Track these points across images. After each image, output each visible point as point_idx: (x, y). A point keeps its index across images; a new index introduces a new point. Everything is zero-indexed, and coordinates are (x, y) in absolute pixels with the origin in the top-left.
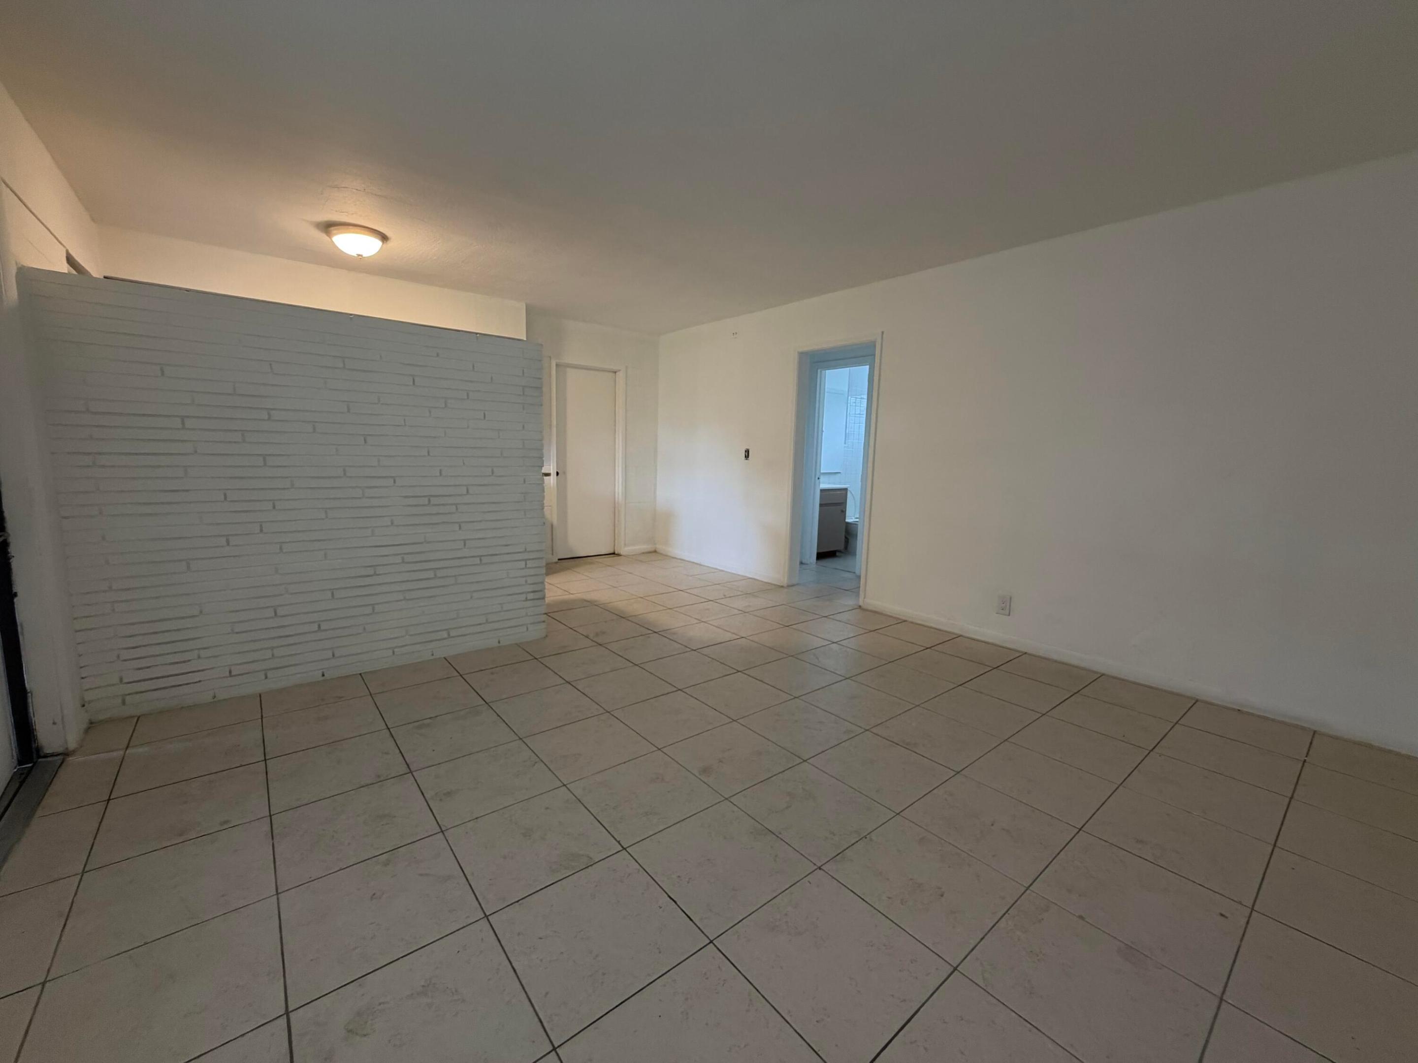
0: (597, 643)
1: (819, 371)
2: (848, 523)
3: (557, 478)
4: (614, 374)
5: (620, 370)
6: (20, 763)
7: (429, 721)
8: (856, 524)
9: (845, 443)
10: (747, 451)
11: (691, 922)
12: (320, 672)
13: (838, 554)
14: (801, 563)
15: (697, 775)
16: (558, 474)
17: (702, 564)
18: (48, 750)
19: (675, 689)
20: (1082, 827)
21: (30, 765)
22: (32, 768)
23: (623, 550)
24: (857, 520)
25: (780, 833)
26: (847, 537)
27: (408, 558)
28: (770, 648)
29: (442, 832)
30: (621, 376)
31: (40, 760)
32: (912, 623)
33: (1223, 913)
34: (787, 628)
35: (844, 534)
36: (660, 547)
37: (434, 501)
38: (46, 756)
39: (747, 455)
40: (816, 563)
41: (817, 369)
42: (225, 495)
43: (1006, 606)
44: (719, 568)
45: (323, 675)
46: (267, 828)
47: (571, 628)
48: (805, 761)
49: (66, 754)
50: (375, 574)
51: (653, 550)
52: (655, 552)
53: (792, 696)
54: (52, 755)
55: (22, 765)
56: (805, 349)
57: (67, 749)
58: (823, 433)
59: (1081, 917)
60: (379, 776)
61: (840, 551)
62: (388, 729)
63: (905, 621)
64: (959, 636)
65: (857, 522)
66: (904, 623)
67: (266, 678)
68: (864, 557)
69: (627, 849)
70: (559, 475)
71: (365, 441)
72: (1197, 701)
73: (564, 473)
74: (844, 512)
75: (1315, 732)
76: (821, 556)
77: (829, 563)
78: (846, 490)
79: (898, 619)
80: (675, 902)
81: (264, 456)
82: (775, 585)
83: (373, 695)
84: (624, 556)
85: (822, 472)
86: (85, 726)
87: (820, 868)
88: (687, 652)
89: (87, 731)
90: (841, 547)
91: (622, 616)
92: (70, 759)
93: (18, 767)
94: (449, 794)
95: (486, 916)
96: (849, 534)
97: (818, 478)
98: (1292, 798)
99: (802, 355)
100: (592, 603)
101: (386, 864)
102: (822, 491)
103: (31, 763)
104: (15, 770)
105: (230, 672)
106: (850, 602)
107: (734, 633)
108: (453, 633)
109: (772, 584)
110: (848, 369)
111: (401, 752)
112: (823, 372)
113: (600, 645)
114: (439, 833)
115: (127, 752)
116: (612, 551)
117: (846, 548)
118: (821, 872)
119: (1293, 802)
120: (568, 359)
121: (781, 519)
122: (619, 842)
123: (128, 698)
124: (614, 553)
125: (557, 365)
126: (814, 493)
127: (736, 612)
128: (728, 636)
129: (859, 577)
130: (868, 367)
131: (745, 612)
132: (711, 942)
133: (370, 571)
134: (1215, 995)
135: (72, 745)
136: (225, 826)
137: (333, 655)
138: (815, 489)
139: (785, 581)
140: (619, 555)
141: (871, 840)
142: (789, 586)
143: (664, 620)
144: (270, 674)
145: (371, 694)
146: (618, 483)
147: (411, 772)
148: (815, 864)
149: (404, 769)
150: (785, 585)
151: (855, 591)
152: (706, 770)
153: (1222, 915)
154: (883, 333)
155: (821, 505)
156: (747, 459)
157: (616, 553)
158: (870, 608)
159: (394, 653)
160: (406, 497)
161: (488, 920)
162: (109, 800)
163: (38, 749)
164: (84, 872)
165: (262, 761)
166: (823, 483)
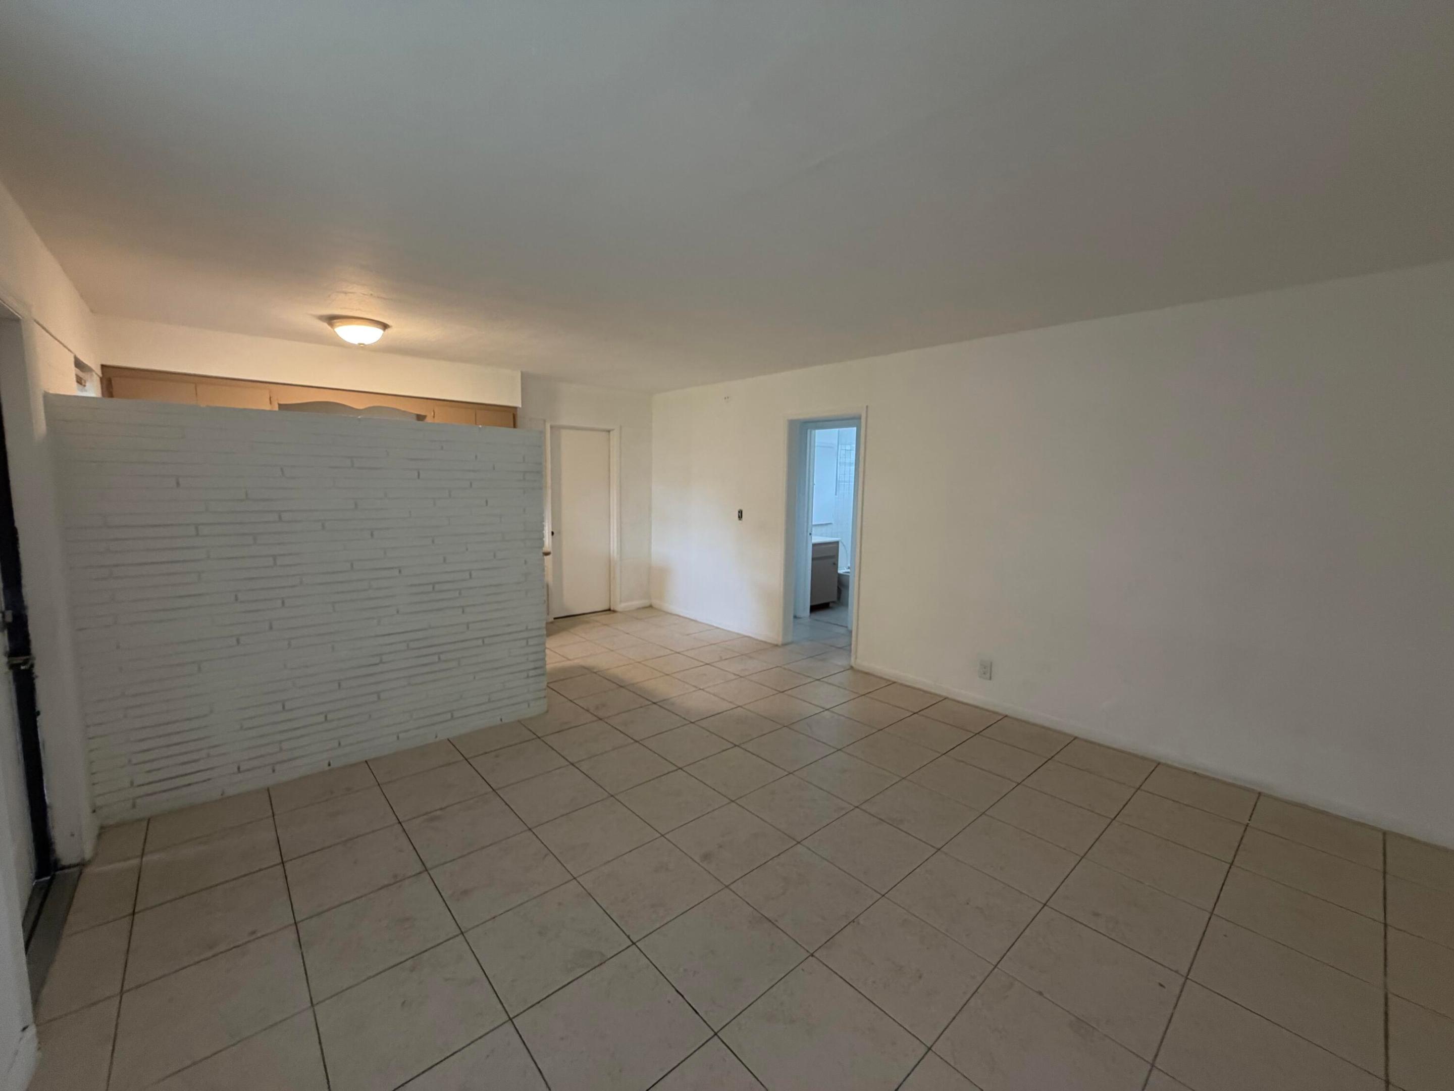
0: (598, 717)
1: (809, 431)
2: (840, 575)
3: (552, 538)
4: (608, 433)
5: (613, 430)
6: (38, 876)
7: (438, 813)
8: (848, 574)
9: (836, 495)
10: (741, 512)
11: (697, 1015)
12: (327, 762)
13: (831, 605)
14: (795, 617)
15: (698, 861)
16: (553, 533)
17: (698, 620)
18: (65, 862)
19: (675, 768)
20: (1047, 902)
21: (49, 878)
22: (50, 882)
23: (620, 607)
24: (849, 570)
25: (777, 921)
26: (839, 587)
27: (412, 645)
28: (766, 718)
29: (462, 933)
30: (614, 436)
31: (58, 873)
32: (901, 685)
33: (1162, 983)
34: (781, 694)
35: (836, 585)
36: (656, 602)
37: (437, 587)
38: (64, 868)
39: (740, 515)
40: (810, 616)
41: (807, 430)
42: (236, 596)
43: (987, 671)
44: (715, 625)
45: (329, 765)
46: (294, 936)
47: (571, 701)
48: (799, 843)
49: (82, 865)
50: (381, 662)
51: (648, 604)
52: (651, 606)
53: (785, 770)
54: (69, 867)
55: (41, 878)
56: (795, 417)
57: (83, 859)
58: (814, 486)
59: (1041, 993)
60: (395, 876)
61: (834, 602)
62: (400, 823)
63: (894, 683)
64: (945, 699)
65: (848, 572)
66: (893, 685)
67: (274, 771)
68: (855, 611)
69: (637, 944)
70: (555, 535)
71: (372, 535)
72: (1159, 764)
73: (560, 533)
74: (835, 565)
75: (1260, 794)
76: (814, 609)
77: (823, 616)
78: (837, 543)
79: (889, 680)
80: (683, 996)
81: (274, 557)
82: (770, 644)
83: (381, 786)
84: (621, 612)
85: (813, 523)
86: (96, 832)
87: (812, 955)
88: (685, 725)
89: (99, 836)
90: (835, 599)
91: (620, 685)
92: (88, 870)
93: (36, 881)
94: (465, 892)
95: (511, 1019)
96: (842, 584)
97: (810, 534)
98: (1232, 864)
99: (792, 424)
100: (588, 671)
101: (413, 969)
102: (814, 545)
103: (46, 876)
104: (34, 884)
105: (239, 768)
106: (840, 661)
107: (731, 702)
108: (456, 714)
109: (765, 642)
110: (837, 430)
111: (415, 848)
112: (813, 431)
113: (601, 719)
114: (457, 936)
115: (144, 859)
116: (606, 607)
117: (839, 598)
118: (814, 958)
119: (1233, 869)
120: (564, 422)
121: (775, 579)
122: (629, 937)
123: (138, 801)
124: (609, 610)
125: (552, 427)
126: (807, 547)
127: (733, 677)
128: (725, 706)
129: (851, 632)
130: (855, 429)
131: (741, 677)
132: (716, 1034)
133: (376, 660)
134: (1147, 1062)
135: (88, 855)
136: (254, 937)
137: (340, 744)
138: (807, 543)
139: (780, 640)
140: (614, 611)
141: (859, 923)
142: (784, 645)
143: (662, 688)
144: (277, 767)
145: (379, 785)
146: (614, 541)
147: (426, 870)
148: (808, 951)
149: (418, 868)
150: (780, 643)
151: (847, 649)
152: (706, 857)
153: (1161, 985)
154: (867, 407)
155: (813, 559)
156: (740, 520)
157: (612, 609)
158: (860, 668)
159: (398, 738)
160: (412, 585)
161: (513, 1023)
162: (134, 913)
163: (57, 861)
164: (122, 993)
165: (278, 864)
166: (816, 535)
